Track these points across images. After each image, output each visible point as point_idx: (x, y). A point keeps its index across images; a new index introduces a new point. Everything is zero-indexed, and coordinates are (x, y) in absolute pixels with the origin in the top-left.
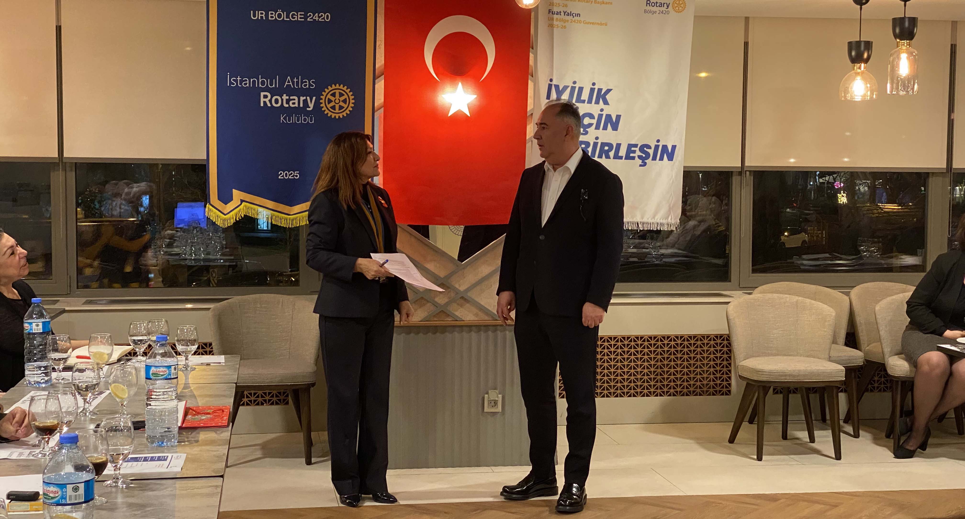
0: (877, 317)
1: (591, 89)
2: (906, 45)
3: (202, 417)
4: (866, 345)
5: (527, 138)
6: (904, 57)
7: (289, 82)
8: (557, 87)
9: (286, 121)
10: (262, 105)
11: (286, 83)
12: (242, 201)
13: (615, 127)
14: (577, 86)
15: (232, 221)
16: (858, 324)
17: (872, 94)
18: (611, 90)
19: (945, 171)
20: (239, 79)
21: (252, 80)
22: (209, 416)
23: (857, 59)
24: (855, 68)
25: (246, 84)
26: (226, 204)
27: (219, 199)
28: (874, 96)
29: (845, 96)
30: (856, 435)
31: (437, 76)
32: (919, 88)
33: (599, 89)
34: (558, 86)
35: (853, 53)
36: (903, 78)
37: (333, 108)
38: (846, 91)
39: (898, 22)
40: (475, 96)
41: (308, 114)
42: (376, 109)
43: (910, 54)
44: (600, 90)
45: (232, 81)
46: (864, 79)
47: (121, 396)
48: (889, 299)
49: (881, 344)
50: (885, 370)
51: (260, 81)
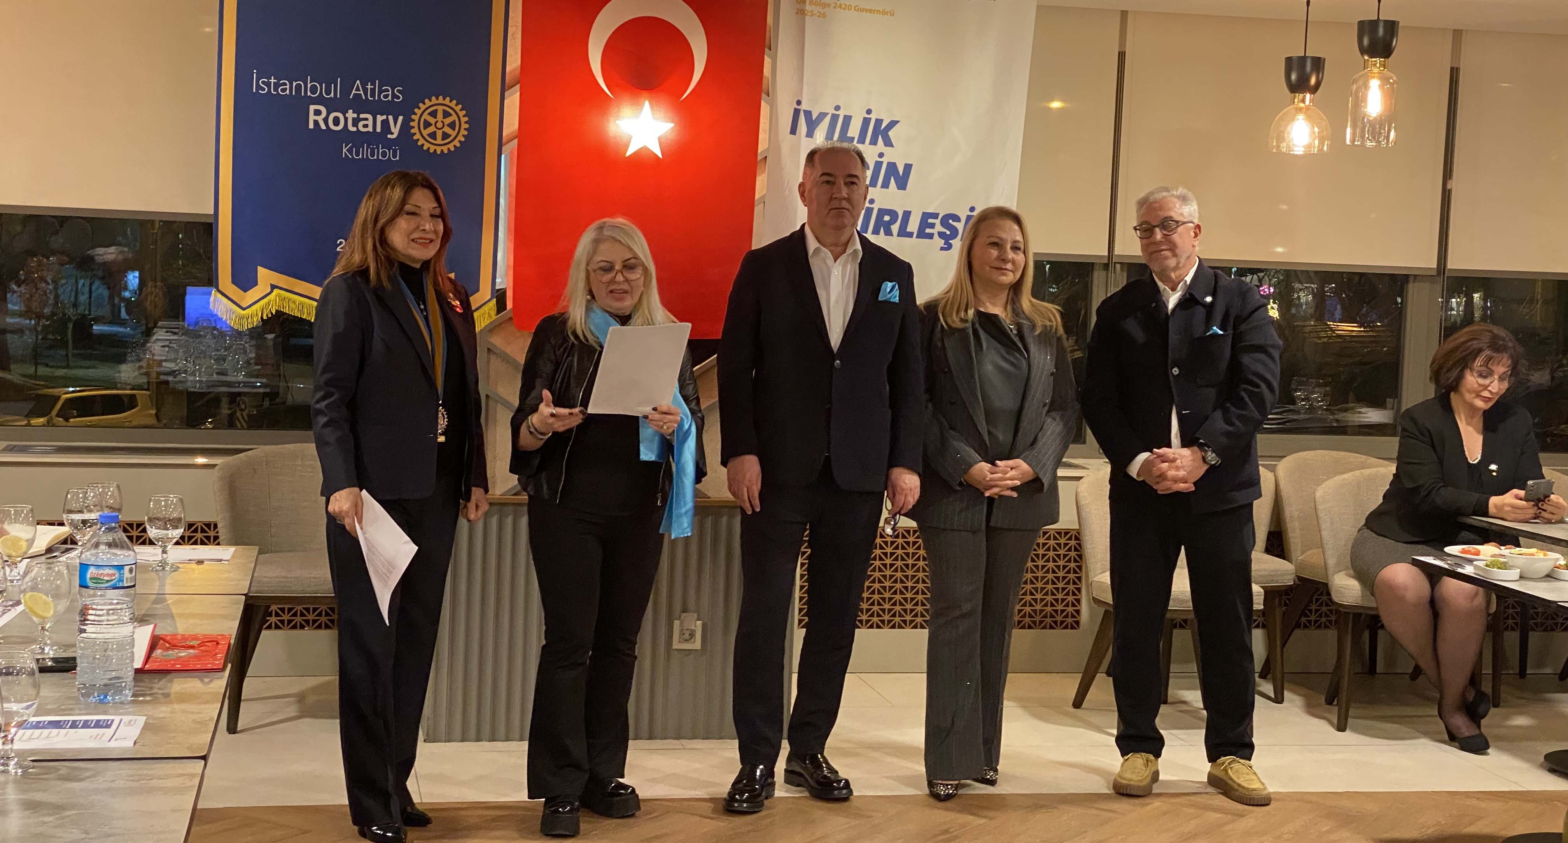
0: (1320, 507)
1: (865, 119)
2: (1378, 65)
3: (179, 653)
4: (1299, 553)
5: (757, 197)
6: (1375, 84)
7: (357, 89)
8: (808, 114)
9: (352, 155)
10: (311, 126)
11: (354, 92)
12: (273, 287)
13: (902, 184)
14: (841, 113)
15: (256, 321)
16: (1288, 519)
17: (1322, 143)
18: (898, 122)
19: (1434, 273)
20: (272, 81)
21: (294, 84)
22: (192, 651)
23: (1299, 86)
24: (1296, 101)
25: (284, 90)
26: (245, 291)
27: (234, 282)
28: (1325, 148)
29: (1278, 147)
30: (1278, 699)
31: (609, 89)
32: (1397, 136)
33: (877, 120)
34: (810, 112)
35: (1294, 77)
36: (1371, 119)
37: (433, 135)
38: (1280, 138)
39: (1367, 28)
40: (672, 125)
41: (389, 144)
42: (504, 140)
43: (1385, 80)
44: (879, 122)
45: (262, 85)
46: (1309, 118)
47: (41, 613)
48: (1338, 479)
49: (1324, 553)
50: (1329, 594)
51: (309, 86)
